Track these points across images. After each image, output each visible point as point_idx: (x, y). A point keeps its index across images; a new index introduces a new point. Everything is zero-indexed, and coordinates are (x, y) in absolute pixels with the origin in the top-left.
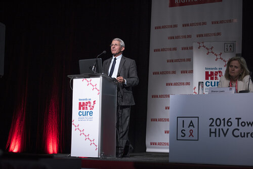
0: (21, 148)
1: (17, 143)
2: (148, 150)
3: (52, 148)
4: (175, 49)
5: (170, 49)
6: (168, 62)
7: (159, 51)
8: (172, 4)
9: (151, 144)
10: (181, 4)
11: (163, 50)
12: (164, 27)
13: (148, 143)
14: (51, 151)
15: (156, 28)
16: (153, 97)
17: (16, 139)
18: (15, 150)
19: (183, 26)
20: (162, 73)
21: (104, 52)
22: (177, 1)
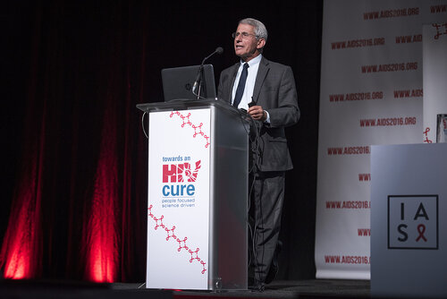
1: (22, 260)
2: (320, 274)
3: (101, 270)
4: (380, 41)
5: (369, 43)
6: (364, 70)
7: (344, 46)
9: (327, 260)
11: (353, 44)
13: (319, 257)
14: (99, 276)
16: (330, 152)
17: (19, 252)
18: (19, 274)
20: (351, 97)
21: (219, 50)
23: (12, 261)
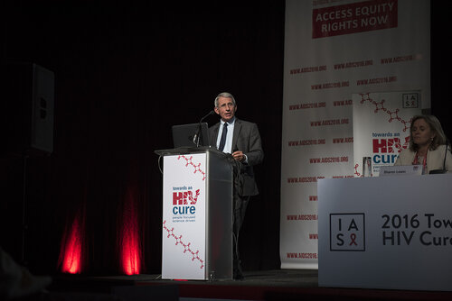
1: (75, 257)
2: (284, 266)
4: (323, 105)
5: (315, 106)
6: (312, 125)
7: (298, 108)
8: (317, 34)
9: (288, 256)
10: (332, 33)
11: (304, 106)
12: (305, 70)
13: (283, 253)
14: (130, 271)
15: (292, 73)
16: (289, 181)
17: (74, 251)
18: (73, 269)
19: (336, 67)
20: (304, 143)
22: (324, 28)
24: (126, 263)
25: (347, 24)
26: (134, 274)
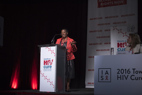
0: (18, 86)
1: (16, 83)
2: (86, 87)
4: (101, 31)
5: (99, 31)
6: (97, 38)
7: (92, 32)
8: (99, 6)
9: (88, 84)
10: (104, 6)
11: (95, 31)
12: (95, 19)
13: (86, 83)
14: (34, 88)
15: (90, 19)
16: (89, 57)
17: (15, 81)
18: (15, 87)
19: (105, 18)
20: (94, 44)
22: (102, 4)
23: (13, 83)
24: (33, 85)
25: (109, 3)
26: (35, 89)
